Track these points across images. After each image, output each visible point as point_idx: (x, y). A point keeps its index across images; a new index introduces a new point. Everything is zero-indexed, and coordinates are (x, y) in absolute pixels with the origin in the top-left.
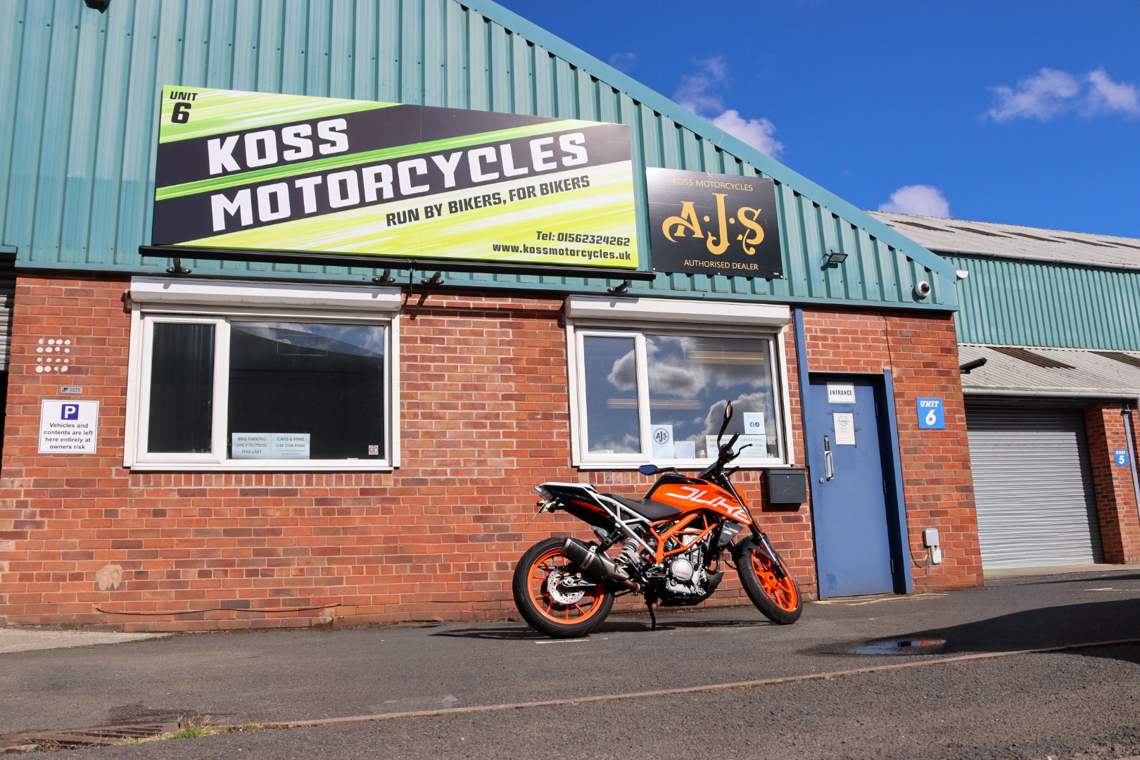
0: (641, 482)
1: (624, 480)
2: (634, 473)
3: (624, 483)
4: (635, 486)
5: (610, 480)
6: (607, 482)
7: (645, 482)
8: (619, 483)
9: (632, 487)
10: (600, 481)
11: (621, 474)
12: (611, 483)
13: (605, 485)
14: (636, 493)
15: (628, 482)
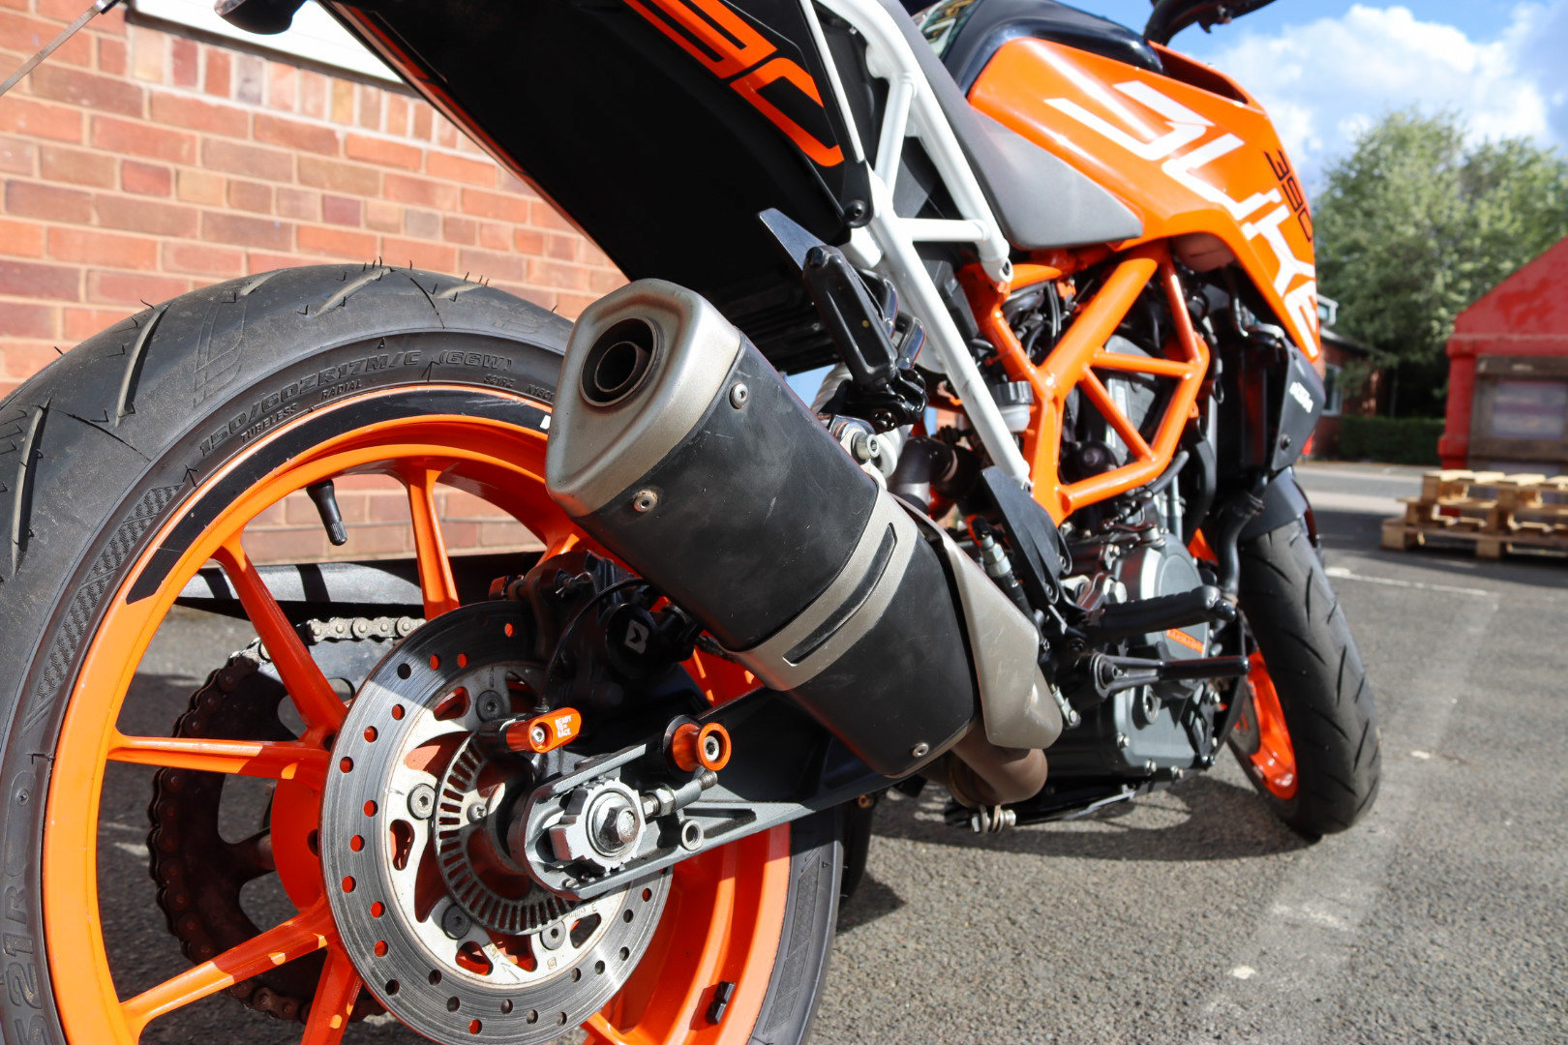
0: (364, 124)
1: (304, 101)
2: (343, 85)
3: (304, 112)
4: (340, 134)
5: (252, 88)
6: (242, 96)
7: (375, 127)
8: (287, 108)
9: (330, 135)
10: (217, 82)
11: (296, 75)
12: (258, 100)
13: (232, 103)
14: (341, 159)
15: (318, 113)
